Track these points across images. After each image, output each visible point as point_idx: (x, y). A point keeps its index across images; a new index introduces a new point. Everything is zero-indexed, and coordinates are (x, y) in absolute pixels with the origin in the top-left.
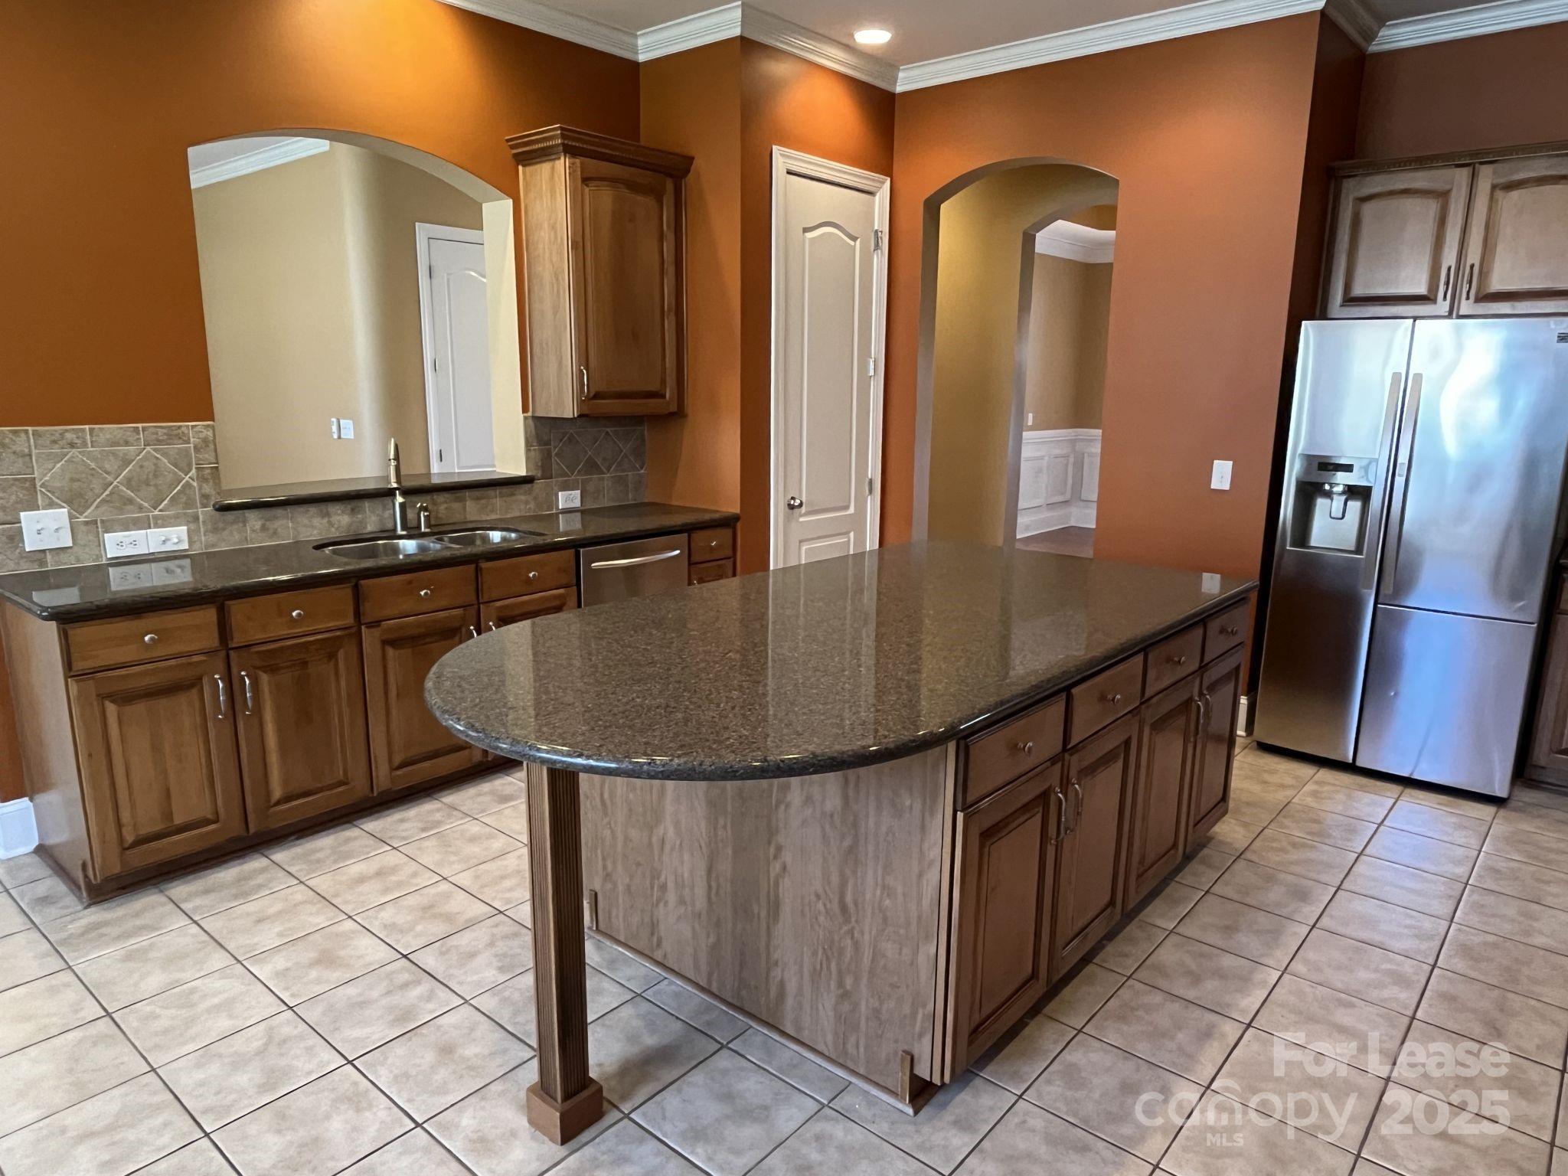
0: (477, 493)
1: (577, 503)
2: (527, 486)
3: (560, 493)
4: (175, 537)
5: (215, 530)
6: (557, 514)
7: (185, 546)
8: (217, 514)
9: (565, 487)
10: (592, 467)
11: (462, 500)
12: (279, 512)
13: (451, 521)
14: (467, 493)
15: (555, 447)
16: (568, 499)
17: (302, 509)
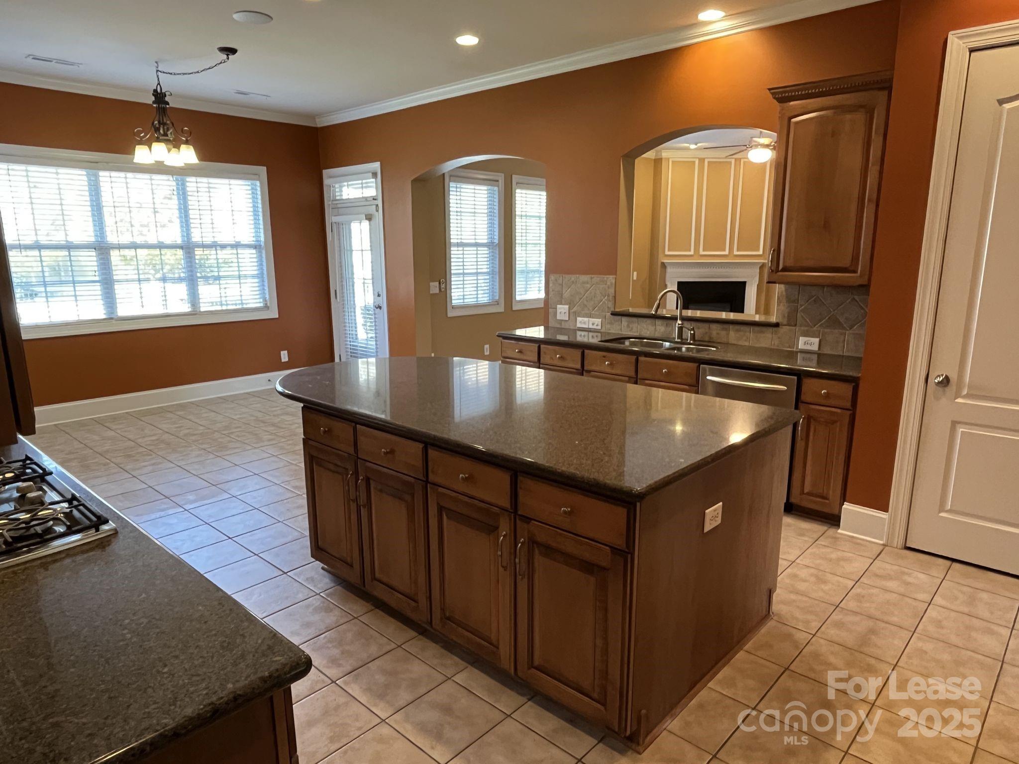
0: (737, 327)
1: (815, 348)
2: (775, 329)
3: (800, 338)
4: (595, 323)
5: (611, 323)
6: (797, 352)
7: (599, 327)
8: (612, 316)
9: (806, 334)
10: (834, 323)
11: (727, 330)
12: (635, 319)
13: (719, 341)
14: (731, 327)
15: (801, 306)
16: (808, 343)
17: (645, 320)
